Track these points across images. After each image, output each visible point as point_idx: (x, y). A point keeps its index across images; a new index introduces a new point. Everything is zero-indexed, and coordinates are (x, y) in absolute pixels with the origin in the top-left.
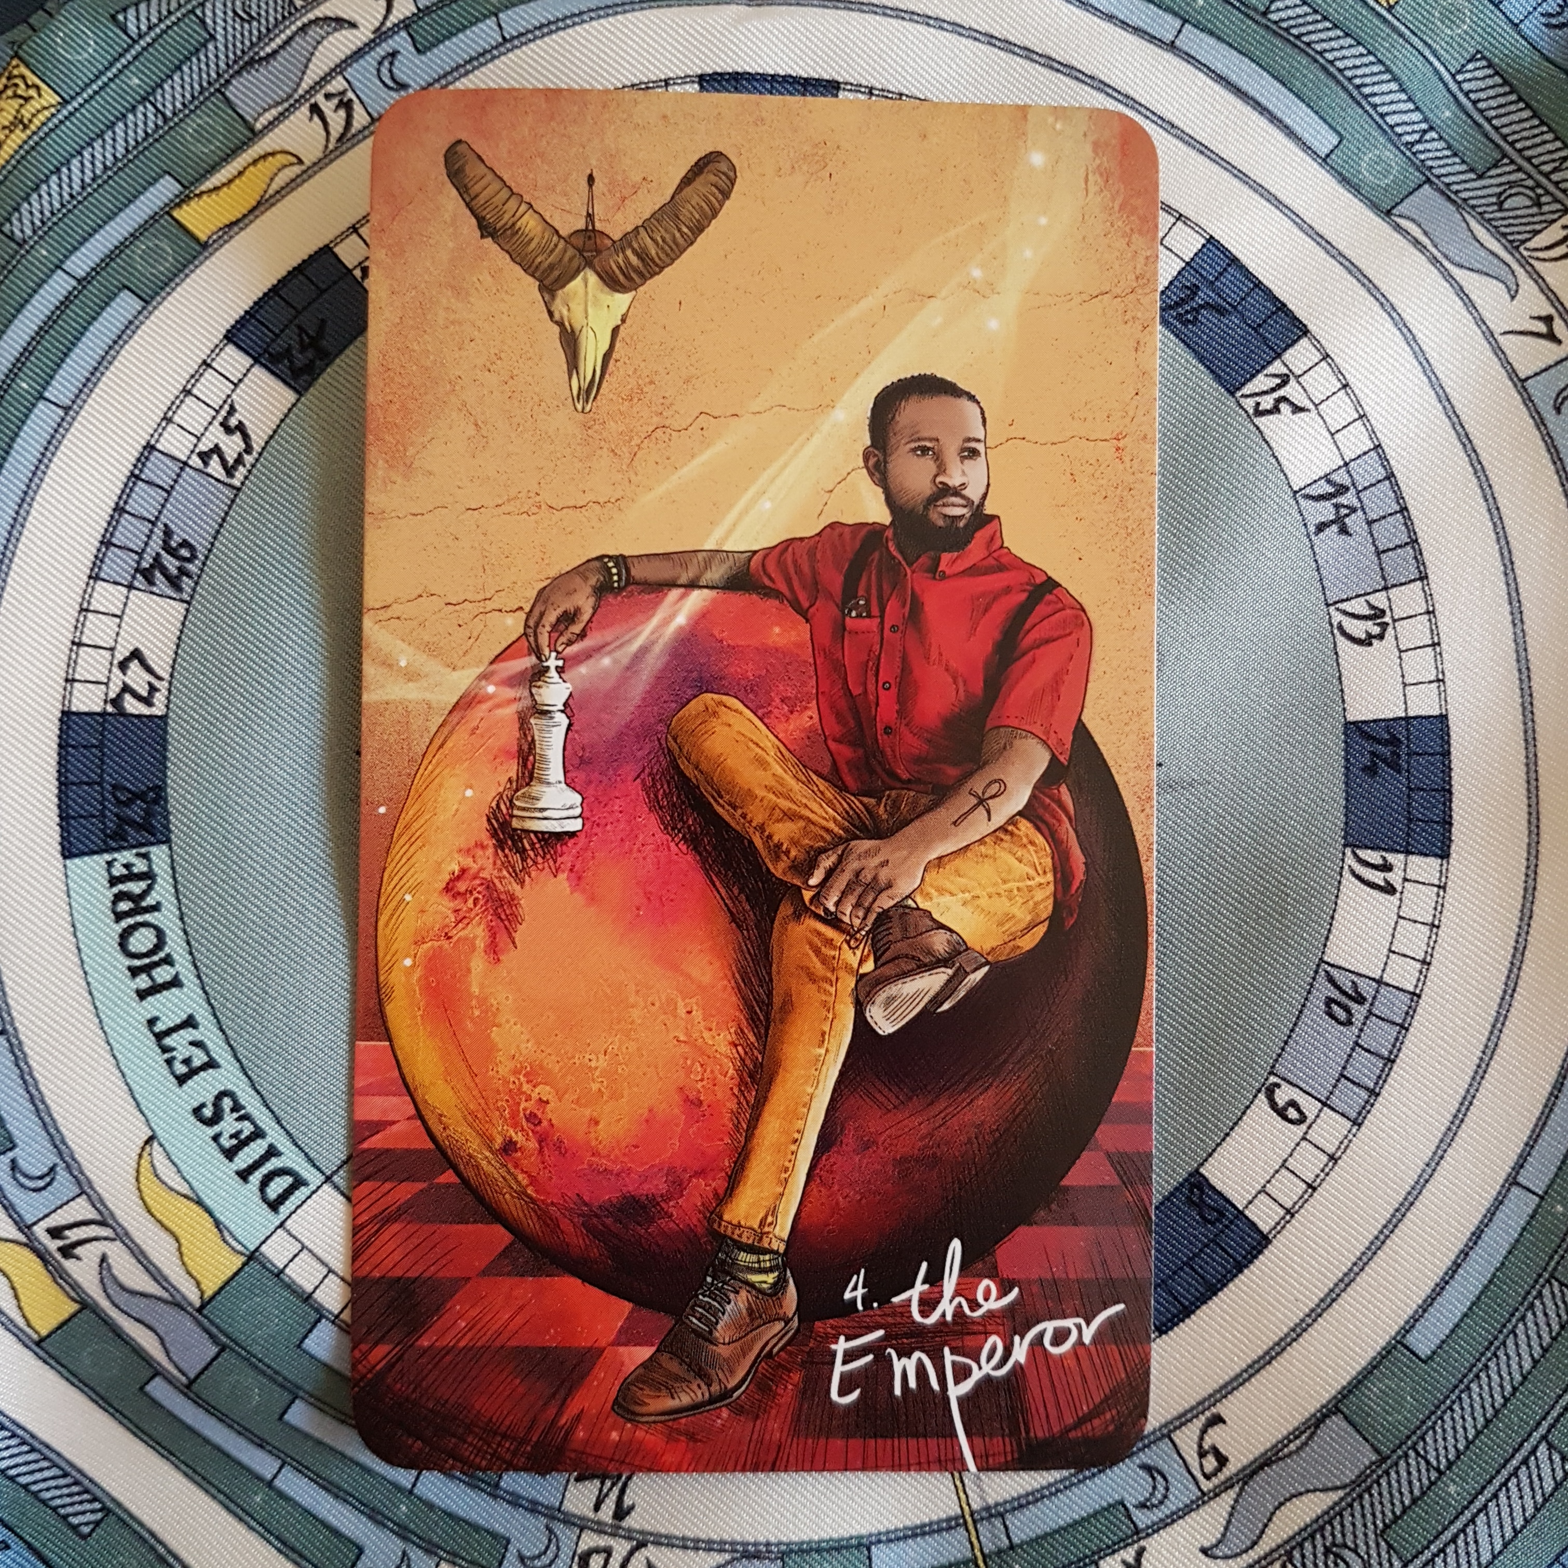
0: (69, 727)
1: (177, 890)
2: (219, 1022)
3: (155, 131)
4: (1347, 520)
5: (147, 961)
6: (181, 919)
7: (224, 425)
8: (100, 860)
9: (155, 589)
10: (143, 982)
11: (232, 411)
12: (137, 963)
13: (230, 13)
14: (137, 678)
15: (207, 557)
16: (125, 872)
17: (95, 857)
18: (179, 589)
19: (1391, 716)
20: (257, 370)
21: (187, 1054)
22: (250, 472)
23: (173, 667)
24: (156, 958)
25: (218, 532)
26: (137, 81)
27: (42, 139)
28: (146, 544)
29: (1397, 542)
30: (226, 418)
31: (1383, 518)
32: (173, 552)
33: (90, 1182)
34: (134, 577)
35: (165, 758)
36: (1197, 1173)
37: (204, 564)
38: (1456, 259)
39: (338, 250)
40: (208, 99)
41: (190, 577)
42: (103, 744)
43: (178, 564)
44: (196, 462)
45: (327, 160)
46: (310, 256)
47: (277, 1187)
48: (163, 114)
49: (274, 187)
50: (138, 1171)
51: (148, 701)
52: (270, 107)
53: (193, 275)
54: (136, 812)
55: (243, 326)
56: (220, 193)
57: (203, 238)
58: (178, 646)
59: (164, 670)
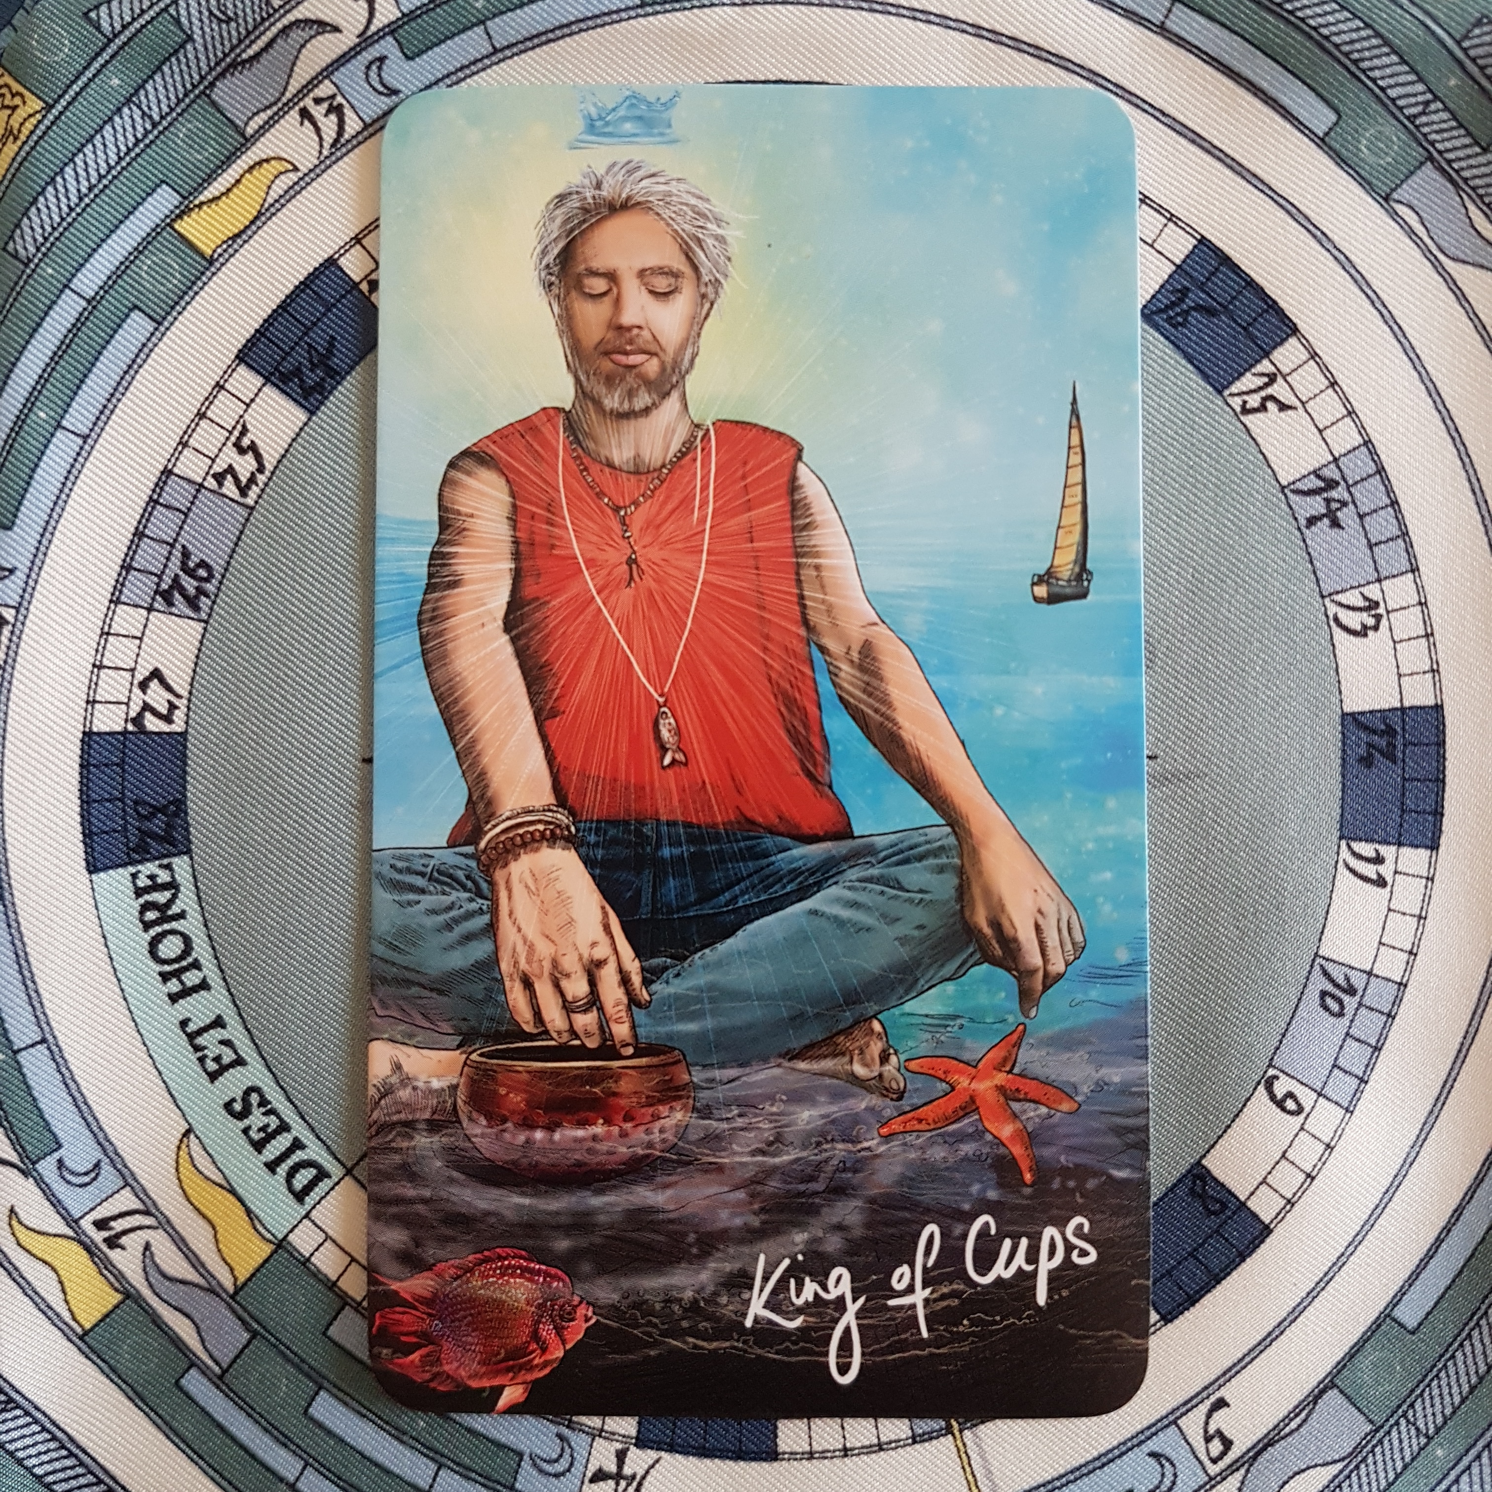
0: (90, 746)
1: (200, 898)
2: (244, 1021)
4: (1339, 514)
5: (176, 966)
6: (206, 925)
7: (238, 446)
8: (124, 873)
10: (174, 986)
11: (244, 431)
12: (167, 968)
13: (206, 13)
14: (157, 697)
15: (224, 577)
16: (149, 883)
17: (120, 870)
18: (196, 608)
19: (1387, 707)
20: (268, 389)
21: (217, 1053)
22: (263, 490)
23: (191, 685)
24: (184, 963)
25: (234, 551)
26: (118, 81)
28: (165, 566)
29: (1389, 535)
30: (239, 439)
31: (1375, 511)
32: (191, 573)
33: (132, 1174)
34: (153, 599)
35: (185, 772)
36: (1199, 1163)
37: (221, 583)
38: (1452, 251)
39: (342, 262)
40: (193, 101)
41: (207, 596)
42: (123, 761)
43: (195, 584)
44: (211, 483)
45: (323, 167)
46: (316, 269)
47: (302, 1178)
48: (150, 117)
49: (273, 196)
50: (177, 1162)
51: (168, 719)
52: (259, 111)
53: (201, 293)
54: (157, 825)
55: (254, 344)
56: (220, 203)
57: (208, 252)
58: (196, 664)
59: (182, 688)
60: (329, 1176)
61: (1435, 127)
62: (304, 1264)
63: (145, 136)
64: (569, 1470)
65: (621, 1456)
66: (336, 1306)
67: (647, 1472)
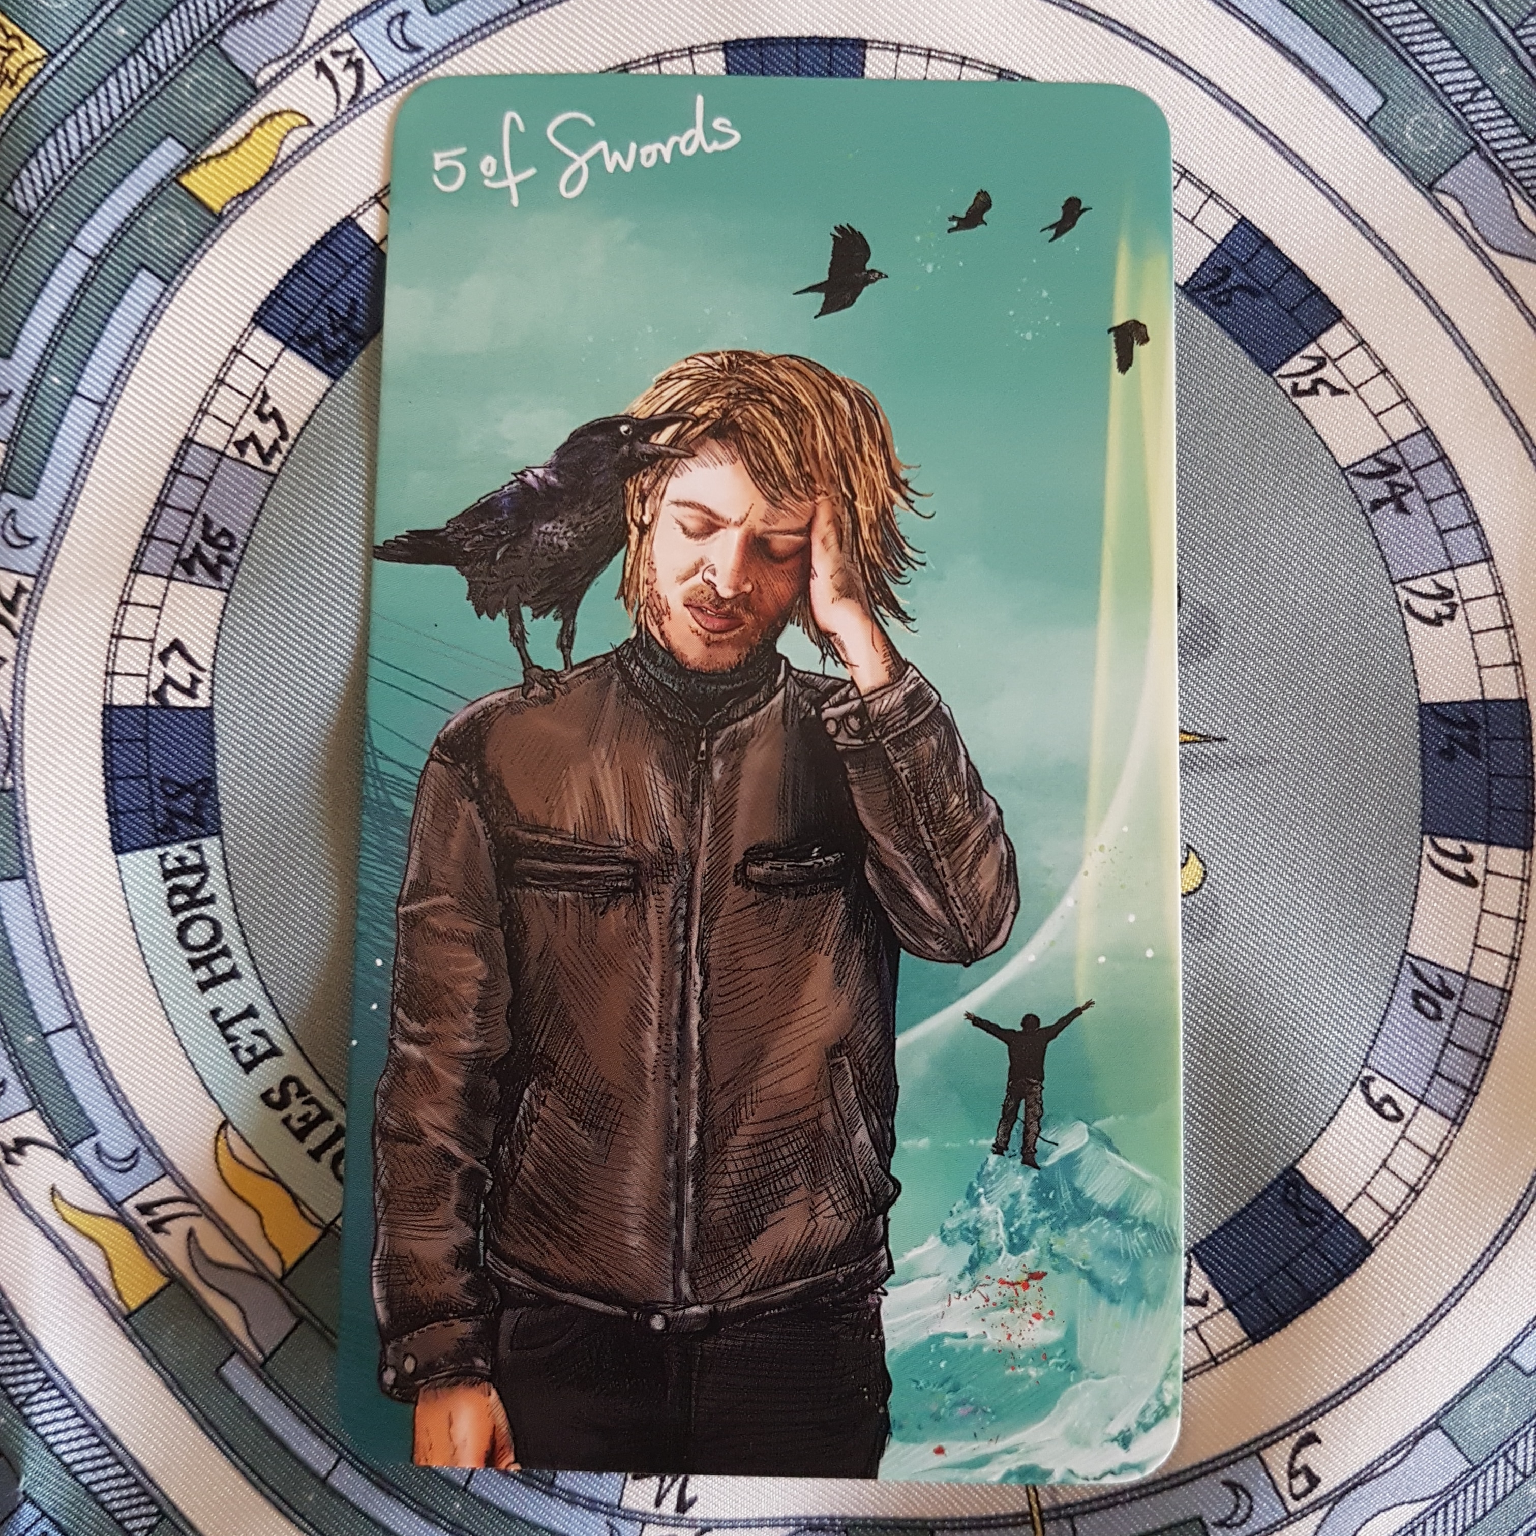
0: (111, 721)
1: (229, 882)
2: (277, 1011)
3: (150, 87)
4: (1404, 498)
5: (205, 953)
6: (235, 911)
7: (259, 413)
8: (150, 854)
9: (192, 577)
10: (203, 974)
11: (266, 398)
12: (197, 955)
14: (178, 669)
15: (246, 545)
16: (177, 865)
17: (148, 851)
18: (218, 578)
19: (1467, 698)
20: (289, 356)
21: (251, 1043)
22: (286, 458)
23: (214, 658)
24: (213, 950)
25: (256, 519)
26: (123, 31)
27: (32, 97)
28: (187, 535)
29: (1459, 522)
30: (260, 406)
31: (1441, 497)
32: (212, 541)
33: (171, 1163)
34: (173, 569)
35: (214, 750)
36: (1292, 1166)
37: (243, 552)
38: (1498, 243)
39: (361, 221)
40: (201, 50)
41: (229, 565)
42: (147, 737)
43: (216, 552)
44: (233, 452)
45: (339, 123)
46: (333, 228)
48: (156, 67)
49: (286, 151)
50: (216, 1153)
51: (191, 693)
52: (271, 61)
53: (211, 251)
54: (185, 805)
55: (270, 307)
56: (229, 158)
57: (217, 208)
58: (218, 636)
59: (204, 659)
61: (1482, 116)
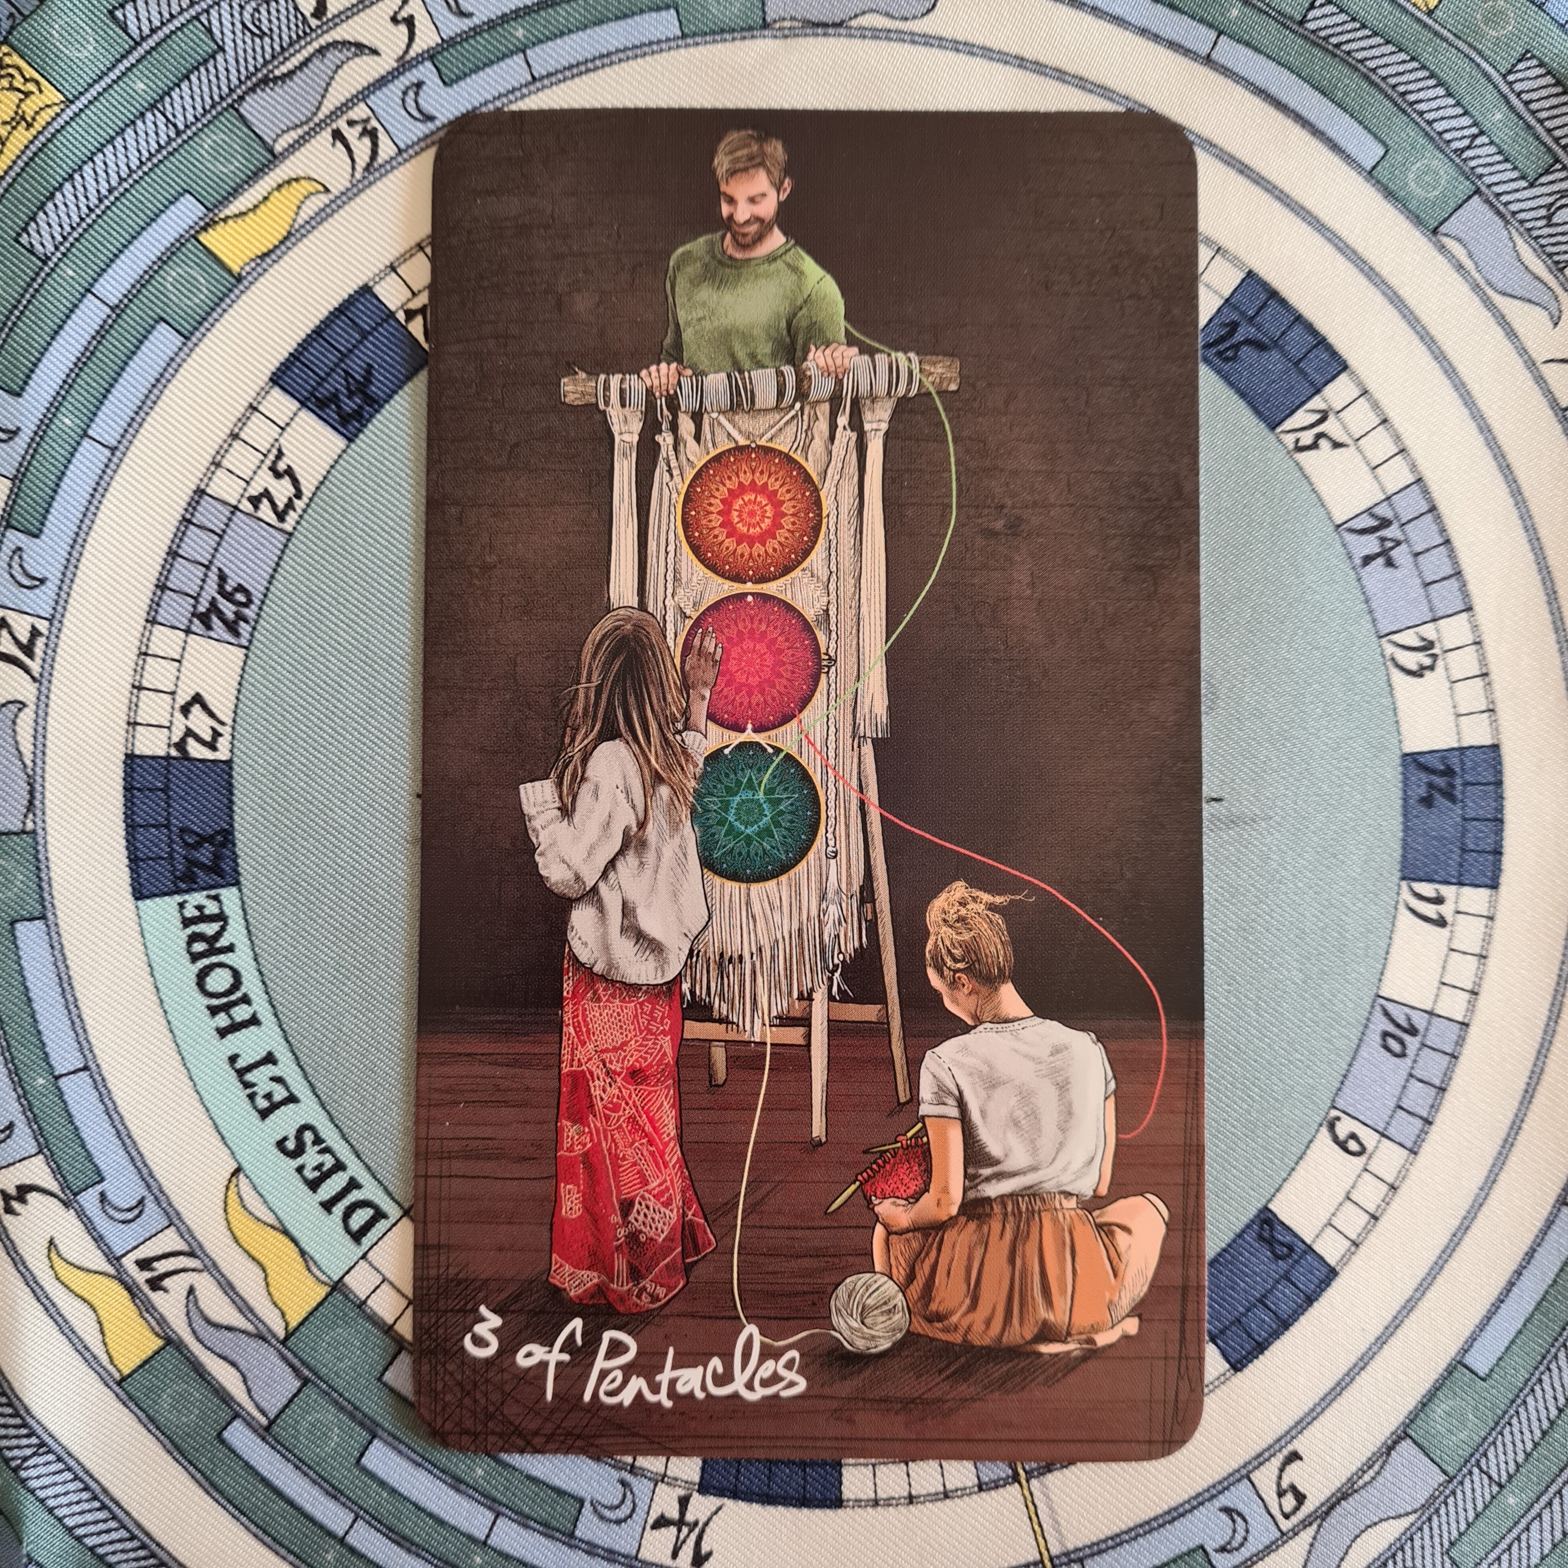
0: (133, 770)
1: (249, 931)
2: (297, 1058)
4: (1392, 553)
5: (225, 1000)
6: (256, 960)
7: (273, 469)
8: (170, 902)
9: (212, 634)
10: (222, 1020)
11: (280, 455)
12: (216, 1002)
13: (239, 26)
14: (200, 723)
15: (263, 602)
16: (197, 913)
17: (167, 898)
18: (236, 634)
19: (1445, 747)
20: (306, 416)
21: (268, 1090)
22: (301, 517)
23: (235, 713)
24: (233, 998)
25: (275, 577)
26: (142, 86)
27: (48, 140)
28: (202, 588)
29: (1442, 574)
30: (274, 463)
31: (1429, 550)
32: (229, 597)
33: (178, 1214)
34: (191, 622)
35: (232, 803)
36: (1266, 1209)
37: (260, 609)
38: (1500, 285)
39: (378, 290)
40: (220, 114)
41: (247, 622)
42: (167, 786)
43: (234, 608)
44: (247, 506)
45: (355, 190)
46: (351, 296)
47: (359, 1218)
48: (175, 125)
49: (303, 216)
50: (225, 1203)
51: (212, 746)
52: (289, 129)
53: (231, 311)
54: (205, 855)
55: (288, 368)
56: (247, 219)
57: (236, 269)
58: (239, 691)
59: (226, 715)
60: (384, 1216)
61: (1481, 161)
62: (359, 1307)
63: (168, 143)
64: (630, 1516)
65: (684, 1502)
66: (391, 1351)
67: (710, 1519)
